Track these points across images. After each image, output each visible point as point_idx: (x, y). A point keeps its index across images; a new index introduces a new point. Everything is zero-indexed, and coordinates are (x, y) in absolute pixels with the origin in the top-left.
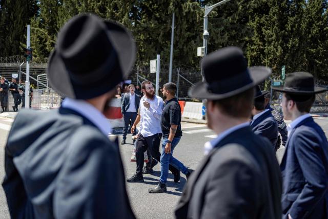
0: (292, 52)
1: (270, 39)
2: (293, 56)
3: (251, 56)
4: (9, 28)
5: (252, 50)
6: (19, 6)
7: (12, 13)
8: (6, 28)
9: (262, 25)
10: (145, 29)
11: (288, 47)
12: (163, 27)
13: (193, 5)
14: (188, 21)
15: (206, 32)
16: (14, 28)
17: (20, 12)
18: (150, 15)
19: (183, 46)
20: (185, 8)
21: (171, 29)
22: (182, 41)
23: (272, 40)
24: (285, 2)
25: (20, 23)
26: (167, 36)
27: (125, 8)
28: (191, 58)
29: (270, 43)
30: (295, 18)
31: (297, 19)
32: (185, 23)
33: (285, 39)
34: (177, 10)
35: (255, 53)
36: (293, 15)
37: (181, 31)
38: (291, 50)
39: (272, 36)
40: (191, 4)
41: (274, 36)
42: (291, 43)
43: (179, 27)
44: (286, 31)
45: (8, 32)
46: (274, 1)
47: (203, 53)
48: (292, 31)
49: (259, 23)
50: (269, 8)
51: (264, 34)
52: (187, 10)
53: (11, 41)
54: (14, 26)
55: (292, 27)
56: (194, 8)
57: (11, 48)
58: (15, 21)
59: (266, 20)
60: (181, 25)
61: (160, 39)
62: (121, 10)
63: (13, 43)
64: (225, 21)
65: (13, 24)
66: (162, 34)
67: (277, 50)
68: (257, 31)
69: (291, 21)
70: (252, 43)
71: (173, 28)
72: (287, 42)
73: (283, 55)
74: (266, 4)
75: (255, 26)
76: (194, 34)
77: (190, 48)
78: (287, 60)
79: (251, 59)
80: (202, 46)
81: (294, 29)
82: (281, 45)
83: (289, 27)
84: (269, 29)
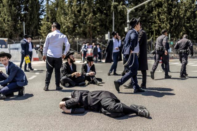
0: (175, 27)
1: (164, 20)
2: (176, 28)
3: (155, 30)
4: (31, 22)
5: (156, 27)
6: (36, 12)
7: (32, 15)
8: (29, 23)
9: (160, 13)
10: (100, 20)
11: (172, 24)
12: (108, 18)
13: (123, 7)
14: (120, 15)
15: (128, 21)
16: (33, 22)
17: (36, 14)
18: (102, 12)
19: (119, 27)
20: (119, 8)
21: (112, 19)
22: (118, 24)
23: (165, 21)
24: (170, 1)
25: (37, 20)
26: (111, 22)
27: (90, 10)
28: (123, 33)
29: (163, 22)
30: (176, 9)
31: (177, 9)
32: (119, 15)
33: (171, 20)
34: (115, 10)
35: (157, 28)
36: (175, 8)
37: (117, 19)
38: (174, 25)
39: (164, 19)
40: (122, 6)
41: (166, 19)
42: (174, 22)
43: (116, 18)
44: (171, 16)
45: (31, 24)
46: (165, 1)
47: (127, 30)
48: (175, 16)
49: (159, 12)
50: (163, 5)
51: (160, 18)
52: (120, 10)
53: (33, 29)
54: (34, 21)
55: (175, 14)
56: (123, 9)
57: (33, 32)
58: (34, 19)
59: (162, 11)
60: (117, 16)
61: (107, 24)
62: (88, 11)
63: (34, 30)
64: (139, 13)
65: (33, 20)
66: (108, 22)
67: (167, 26)
68: (158, 16)
69: (174, 11)
70: (155, 23)
71: (113, 18)
72: (172, 21)
73: (170, 28)
74: (161, 2)
75: (156, 14)
76: (124, 21)
77: (122, 28)
78: (173, 31)
79: (155, 31)
80: (127, 27)
81: (176, 15)
82: (169, 23)
83: (173, 14)
84: (163, 15)
